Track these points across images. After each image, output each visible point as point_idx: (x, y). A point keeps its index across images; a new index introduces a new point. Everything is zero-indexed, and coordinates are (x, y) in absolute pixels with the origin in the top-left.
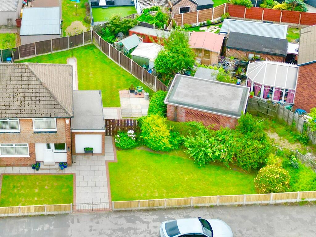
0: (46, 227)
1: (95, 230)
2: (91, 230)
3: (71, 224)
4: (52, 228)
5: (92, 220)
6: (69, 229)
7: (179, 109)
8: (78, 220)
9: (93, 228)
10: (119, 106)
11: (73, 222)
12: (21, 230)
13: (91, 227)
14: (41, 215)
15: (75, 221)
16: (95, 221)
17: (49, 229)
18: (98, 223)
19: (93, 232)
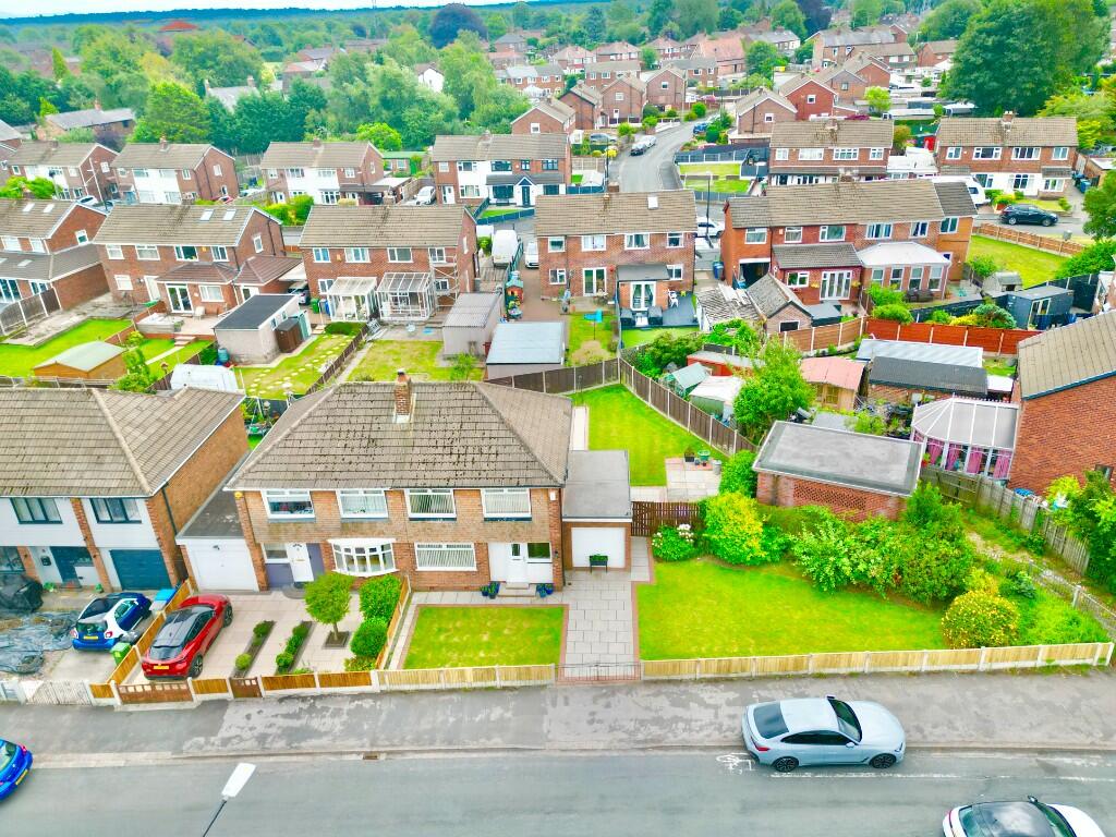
0: (497, 713)
1: (600, 721)
2: (591, 722)
3: (550, 709)
4: (508, 715)
5: (595, 701)
6: (546, 717)
7: (782, 481)
8: (566, 698)
9: (597, 717)
10: (665, 484)
11: (554, 704)
12: (440, 719)
13: (593, 713)
14: (488, 689)
15: (560, 700)
16: (602, 701)
17: (501, 719)
18: (608, 706)
19: (595, 724)
